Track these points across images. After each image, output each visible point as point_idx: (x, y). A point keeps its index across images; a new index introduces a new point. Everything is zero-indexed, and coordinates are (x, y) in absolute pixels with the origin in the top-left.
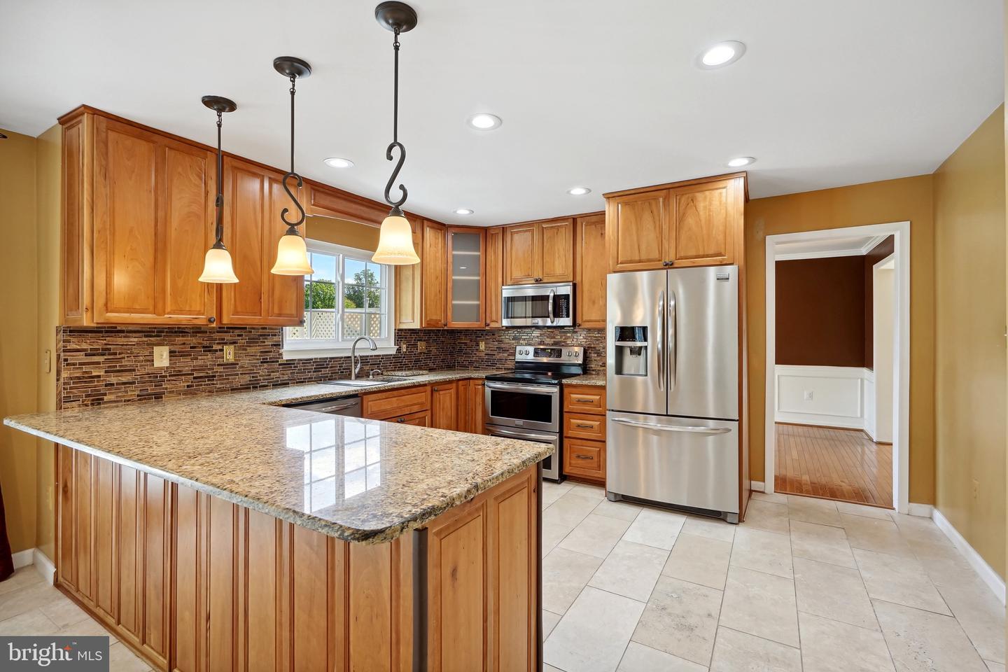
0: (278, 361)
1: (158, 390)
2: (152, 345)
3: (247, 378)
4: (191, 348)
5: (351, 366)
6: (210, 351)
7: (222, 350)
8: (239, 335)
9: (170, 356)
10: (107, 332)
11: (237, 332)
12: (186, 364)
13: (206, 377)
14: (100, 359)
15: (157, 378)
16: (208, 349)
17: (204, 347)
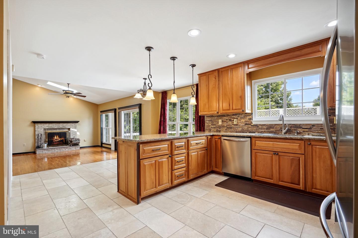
0: (251, 125)
1: (220, 130)
2: (218, 119)
3: (241, 129)
4: (226, 120)
5: (282, 128)
6: (231, 121)
7: (234, 121)
8: (238, 116)
9: (222, 122)
10: (211, 116)
11: (238, 115)
12: (225, 124)
13: (230, 128)
14: (210, 122)
15: (220, 127)
16: (230, 120)
17: (229, 120)
